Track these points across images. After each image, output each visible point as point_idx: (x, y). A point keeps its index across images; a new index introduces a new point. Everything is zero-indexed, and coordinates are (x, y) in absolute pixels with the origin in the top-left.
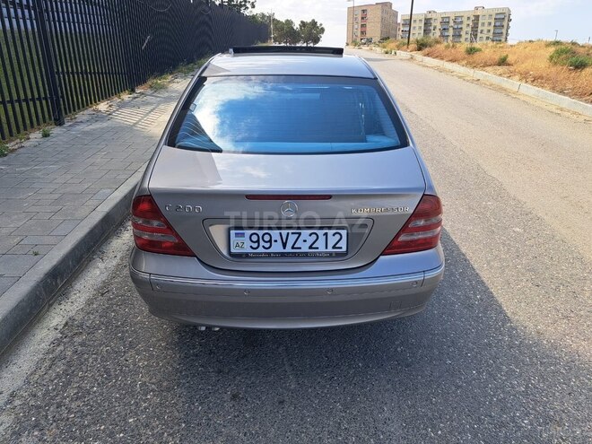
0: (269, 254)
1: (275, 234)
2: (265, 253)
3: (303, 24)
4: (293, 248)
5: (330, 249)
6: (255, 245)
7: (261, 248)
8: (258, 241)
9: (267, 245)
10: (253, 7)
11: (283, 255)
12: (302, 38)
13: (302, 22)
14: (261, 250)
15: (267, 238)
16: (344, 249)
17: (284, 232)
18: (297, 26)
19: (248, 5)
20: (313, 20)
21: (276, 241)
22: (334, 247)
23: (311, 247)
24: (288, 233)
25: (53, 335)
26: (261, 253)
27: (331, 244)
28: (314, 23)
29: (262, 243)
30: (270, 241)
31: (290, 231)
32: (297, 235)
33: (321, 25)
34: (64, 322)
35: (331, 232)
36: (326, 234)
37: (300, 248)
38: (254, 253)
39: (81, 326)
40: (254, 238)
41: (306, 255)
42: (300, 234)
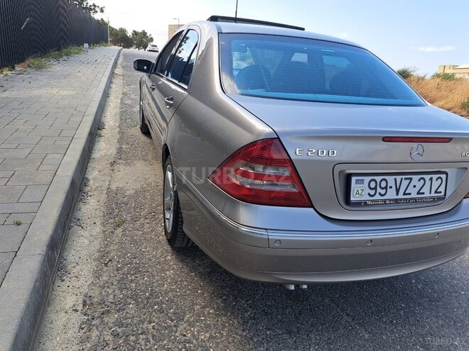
0: (385, 201)
1: (391, 179)
2: (382, 200)
3: (135, 33)
4: (405, 194)
5: (433, 194)
6: (372, 192)
7: (377, 195)
8: (375, 188)
9: (383, 192)
10: (102, 11)
11: (396, 201)
12: (134, 43)
13: (134, 31)
14: (377, 197)
15: (383, 184)
16: (443, 194)
17: (398, 178)
18: (130, 34)
19: (97, 9)
20: (144, 31)
21: (391, 187)
22: (436, 192)
23: (418, 193)
24: (402, 179)
25: (77, 318)
26: (378, 201)
27: (434, 189)
28: (144, 33)
29: (379, 190)
30: (386, 188)
31: (404, 177)
32: (409, 181)
33: (150, 35)
34: (80, 301)
35: (435, 177)
36: (431, 179)
37: (410, 194)
38: (372, 201)
39: (102, 303)
40: (373, 185)
41: (415, 200)
42: (411, 179)
